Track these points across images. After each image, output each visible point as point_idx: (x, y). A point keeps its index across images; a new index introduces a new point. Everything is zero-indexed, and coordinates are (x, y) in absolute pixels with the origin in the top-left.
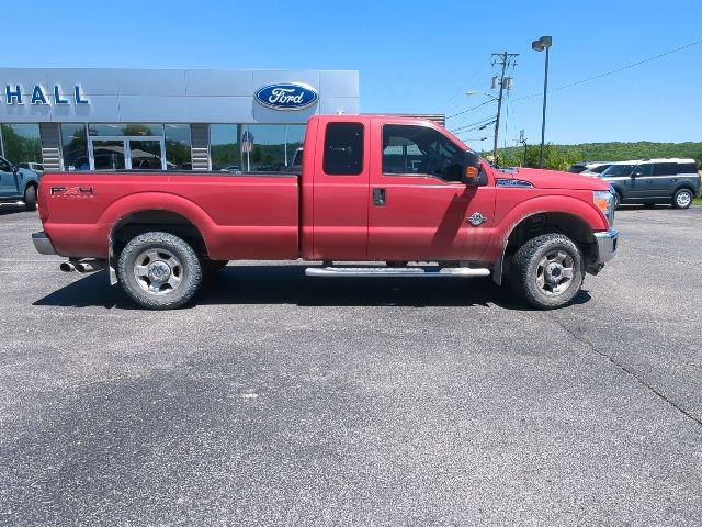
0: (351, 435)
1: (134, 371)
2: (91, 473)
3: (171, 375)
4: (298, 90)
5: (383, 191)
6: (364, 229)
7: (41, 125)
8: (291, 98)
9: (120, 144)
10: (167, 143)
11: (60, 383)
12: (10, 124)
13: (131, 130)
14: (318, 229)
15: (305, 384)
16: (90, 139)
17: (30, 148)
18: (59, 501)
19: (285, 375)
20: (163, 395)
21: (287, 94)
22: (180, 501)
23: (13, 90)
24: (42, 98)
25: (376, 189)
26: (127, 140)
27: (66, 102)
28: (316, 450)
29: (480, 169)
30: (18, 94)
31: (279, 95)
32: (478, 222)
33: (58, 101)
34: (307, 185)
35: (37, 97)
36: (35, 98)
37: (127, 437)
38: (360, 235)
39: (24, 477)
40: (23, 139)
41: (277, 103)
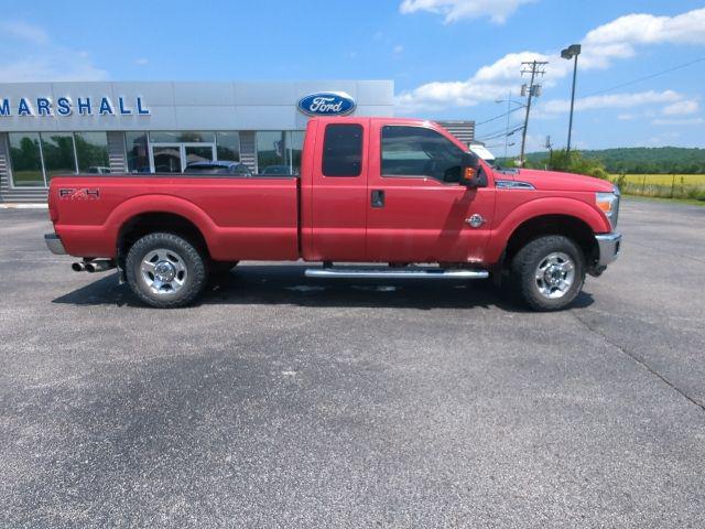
0: (378, 409)
1: (189, 348)
2: (154, 433)
3: (221, 353)
4: (338, 99)
5: (381, 193)
6: (362, 231)
7: (109, 133)
8: (331, 107)
9: (177, 149)
10: (218, 148)
11: (127, 358)
12: (80, 132)
13: (187, 137)
14: (316, 231)
15: (338, 364)
16: (151, 146)
17: (99, 154)
18: (126, 454)
19: (321, 356)
20: (213, 370)
21: (327, 103)
22: (229, 459)
23: (83, 102)
24: (109, 109)
25: (373, 191)
26: (183, 146)
27: (129, 112)
28: (346, 421)
29: (479, 171)
30: (88, 105)
31: (319, 104)
32: (476, 225)
33: (122, 112)
34: (306, 186)
35: (105, 108)
36: (102, 109)
37: (184, 403)
38: (358, 236)
39: (99, 433)
40: (92, 147)
41: (318, 112)
